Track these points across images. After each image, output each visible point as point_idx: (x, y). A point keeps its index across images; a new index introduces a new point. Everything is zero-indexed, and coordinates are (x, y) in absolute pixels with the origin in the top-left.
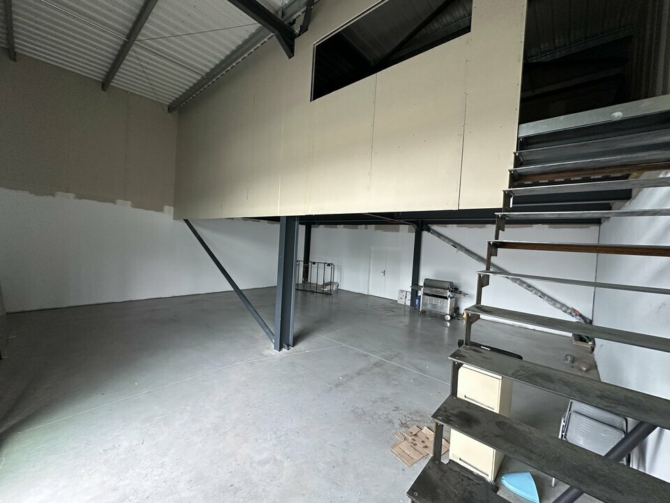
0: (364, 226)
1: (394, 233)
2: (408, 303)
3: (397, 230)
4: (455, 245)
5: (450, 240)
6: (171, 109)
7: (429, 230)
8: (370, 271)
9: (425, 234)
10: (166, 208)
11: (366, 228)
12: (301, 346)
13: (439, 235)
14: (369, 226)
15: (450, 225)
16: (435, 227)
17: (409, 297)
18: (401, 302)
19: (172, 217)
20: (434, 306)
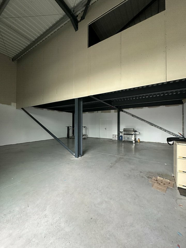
0: (96, 111)
1: (109, 113)
2: (117, 139)
3: (110, 112)
4: (133, 116)
5: (130, 114)
6: (13, 60)
7: (122, 111)
8: (100, 129)
9: (121, 113)
10: (13, 104)
11: (97, 112)
12: (86, 156)
13: (127, 113)
14: (98, 111)
15: (130, 109)
16: (124, 110)
17: (117, 137)
18: (114, 139)
19: (15, 108)
20: (128, 138)
